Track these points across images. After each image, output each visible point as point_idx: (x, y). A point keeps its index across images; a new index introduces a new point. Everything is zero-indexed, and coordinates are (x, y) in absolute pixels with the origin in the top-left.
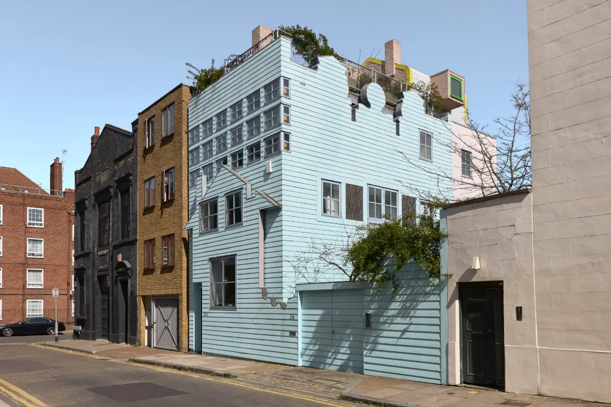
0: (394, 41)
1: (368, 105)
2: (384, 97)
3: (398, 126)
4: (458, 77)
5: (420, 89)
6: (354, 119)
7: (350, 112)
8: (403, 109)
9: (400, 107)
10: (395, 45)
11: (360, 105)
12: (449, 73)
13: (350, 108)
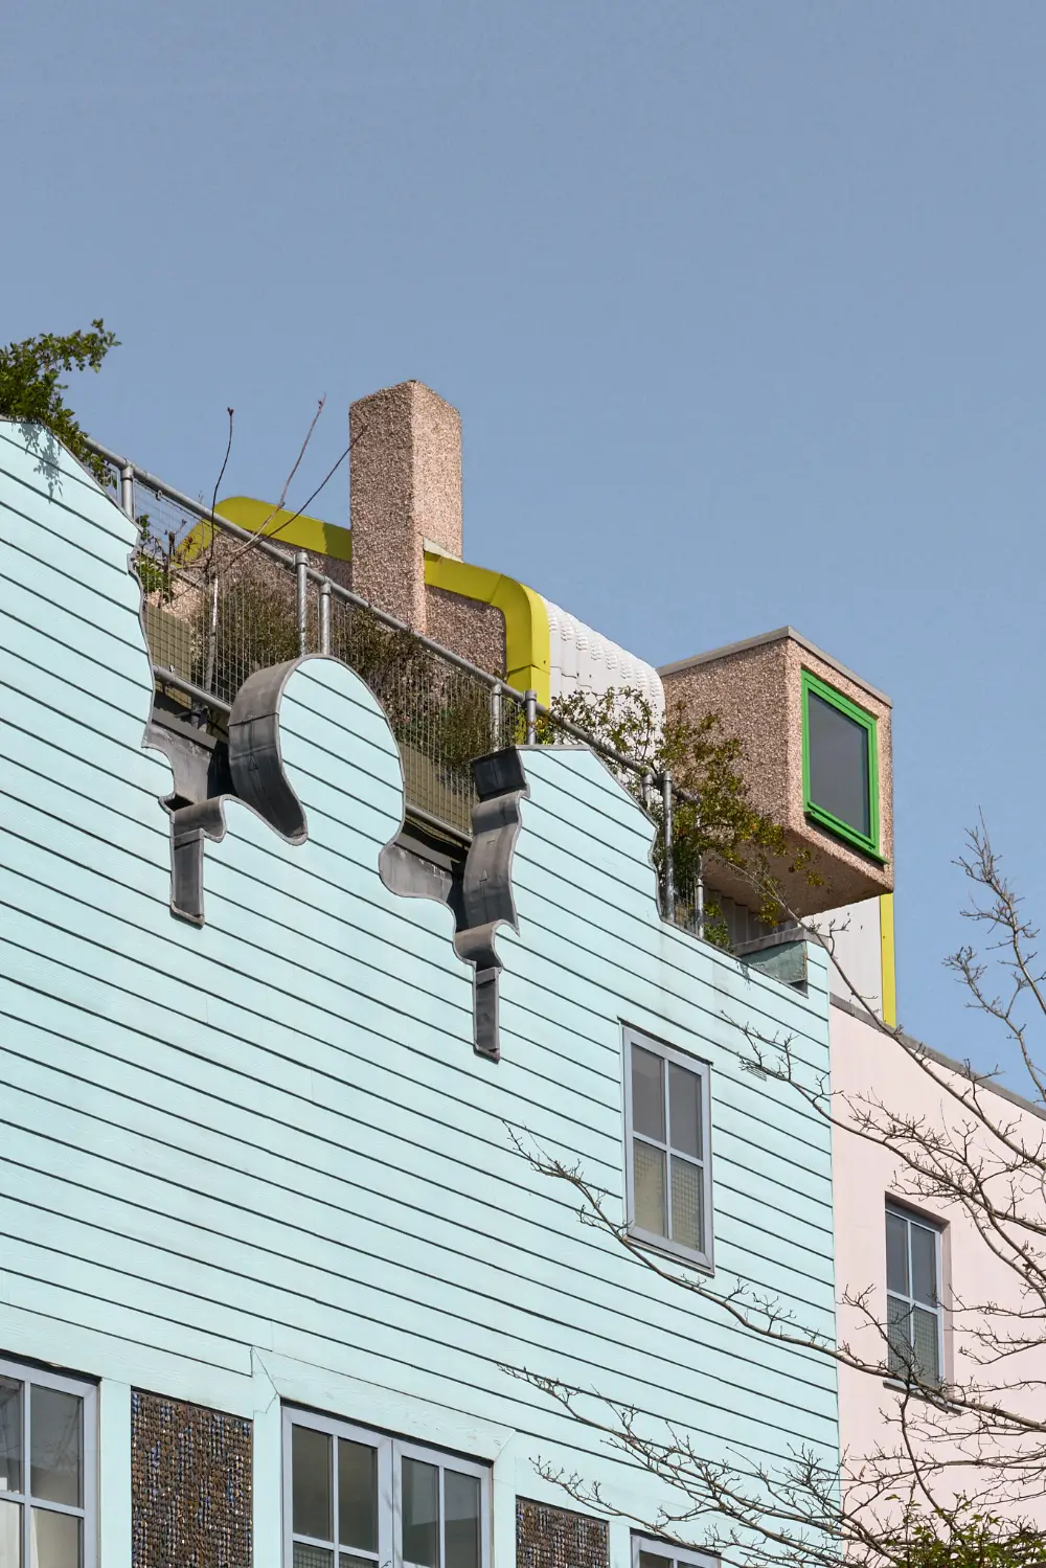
0: (419, 395)
1: (285, 814)
2: (394, 772)
3: (485, 990)
4: (852, 691)
5: (622, 745)
6: (187, 906)
7: (163, 852)
8: (518, 871)
9: (502, 852)
10: (422, 424)
11: (233, 809)
12: (794, 655)
13: (164, 821)
